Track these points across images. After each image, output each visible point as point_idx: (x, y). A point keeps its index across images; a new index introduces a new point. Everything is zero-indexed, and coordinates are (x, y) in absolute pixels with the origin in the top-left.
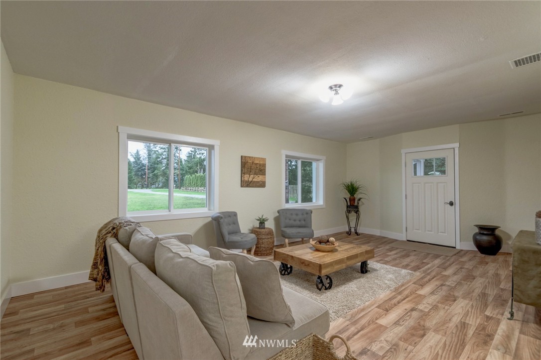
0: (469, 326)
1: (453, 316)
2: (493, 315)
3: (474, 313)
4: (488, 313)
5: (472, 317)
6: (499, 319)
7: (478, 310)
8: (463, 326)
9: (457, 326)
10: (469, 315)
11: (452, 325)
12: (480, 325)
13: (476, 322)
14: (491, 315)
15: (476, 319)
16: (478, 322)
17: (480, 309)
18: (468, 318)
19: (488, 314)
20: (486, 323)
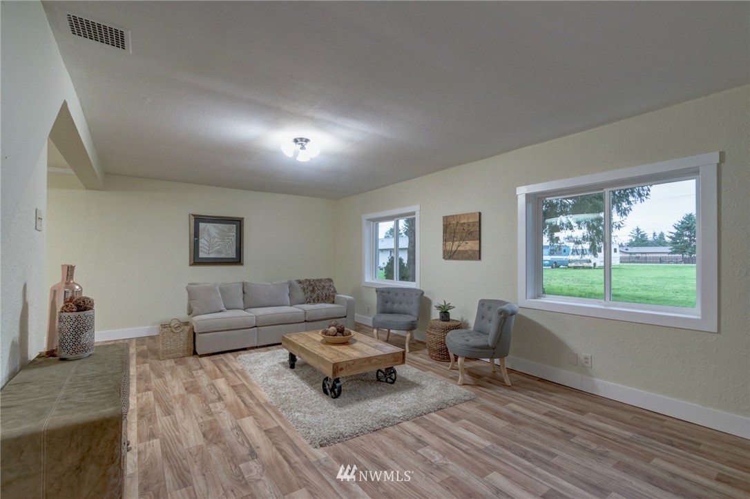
0: (163, 414)
1: (184, 414)
2: (149, 445)
3: (170, 432)
4: (156, 442)
5: (168, 425)
6: (140, 442)
7: (169, 440)
8: (168, 412)
9: (173, 408)
10: (172, 426)
11: (177, 406)
12: (156, 422)
13: (160, 421)
14: (151, 442)
15: (163, 426)
16: (159, 423)
17: (167, 442)
18: (171, 422)
19: (155, 440)
20: (151, 426)
